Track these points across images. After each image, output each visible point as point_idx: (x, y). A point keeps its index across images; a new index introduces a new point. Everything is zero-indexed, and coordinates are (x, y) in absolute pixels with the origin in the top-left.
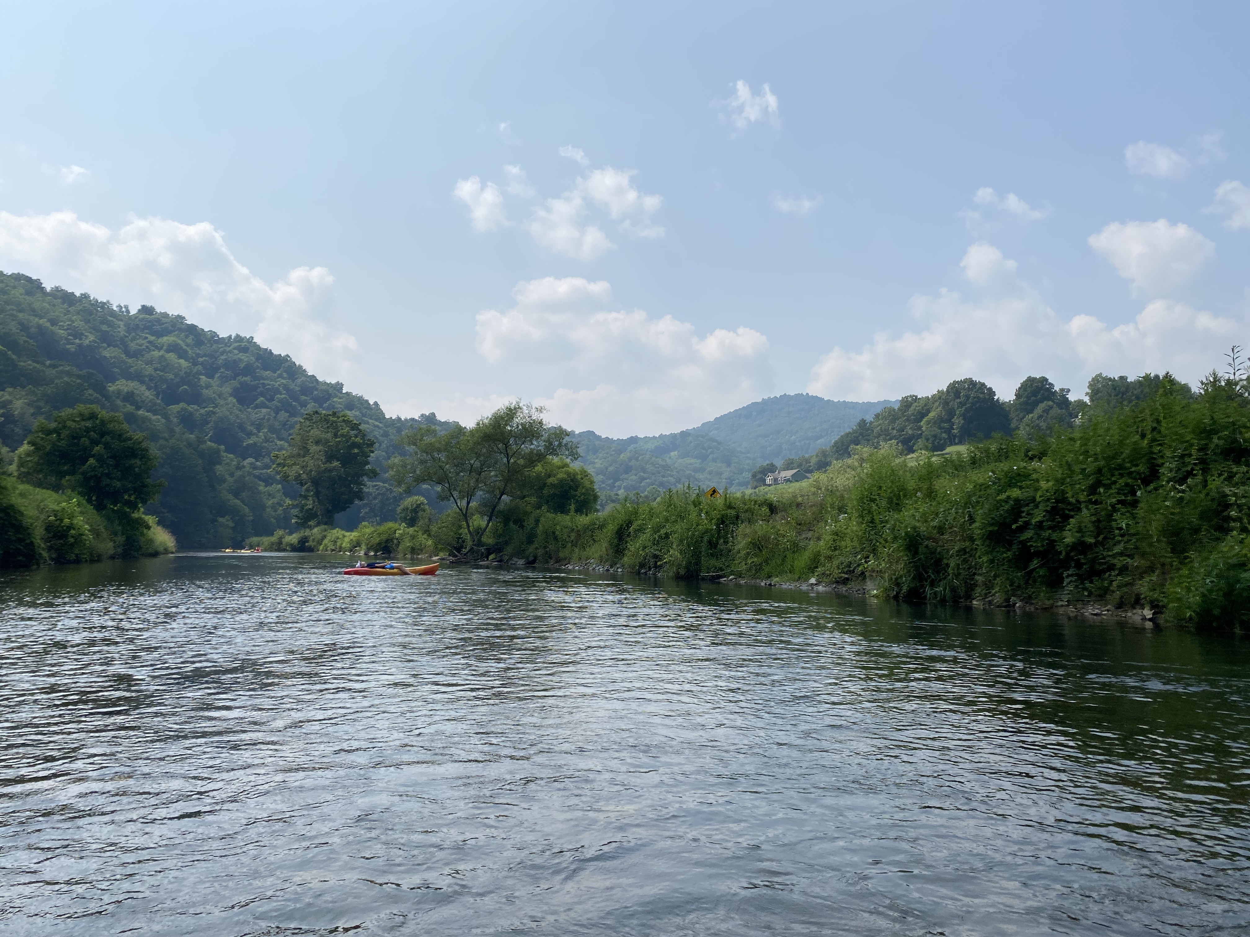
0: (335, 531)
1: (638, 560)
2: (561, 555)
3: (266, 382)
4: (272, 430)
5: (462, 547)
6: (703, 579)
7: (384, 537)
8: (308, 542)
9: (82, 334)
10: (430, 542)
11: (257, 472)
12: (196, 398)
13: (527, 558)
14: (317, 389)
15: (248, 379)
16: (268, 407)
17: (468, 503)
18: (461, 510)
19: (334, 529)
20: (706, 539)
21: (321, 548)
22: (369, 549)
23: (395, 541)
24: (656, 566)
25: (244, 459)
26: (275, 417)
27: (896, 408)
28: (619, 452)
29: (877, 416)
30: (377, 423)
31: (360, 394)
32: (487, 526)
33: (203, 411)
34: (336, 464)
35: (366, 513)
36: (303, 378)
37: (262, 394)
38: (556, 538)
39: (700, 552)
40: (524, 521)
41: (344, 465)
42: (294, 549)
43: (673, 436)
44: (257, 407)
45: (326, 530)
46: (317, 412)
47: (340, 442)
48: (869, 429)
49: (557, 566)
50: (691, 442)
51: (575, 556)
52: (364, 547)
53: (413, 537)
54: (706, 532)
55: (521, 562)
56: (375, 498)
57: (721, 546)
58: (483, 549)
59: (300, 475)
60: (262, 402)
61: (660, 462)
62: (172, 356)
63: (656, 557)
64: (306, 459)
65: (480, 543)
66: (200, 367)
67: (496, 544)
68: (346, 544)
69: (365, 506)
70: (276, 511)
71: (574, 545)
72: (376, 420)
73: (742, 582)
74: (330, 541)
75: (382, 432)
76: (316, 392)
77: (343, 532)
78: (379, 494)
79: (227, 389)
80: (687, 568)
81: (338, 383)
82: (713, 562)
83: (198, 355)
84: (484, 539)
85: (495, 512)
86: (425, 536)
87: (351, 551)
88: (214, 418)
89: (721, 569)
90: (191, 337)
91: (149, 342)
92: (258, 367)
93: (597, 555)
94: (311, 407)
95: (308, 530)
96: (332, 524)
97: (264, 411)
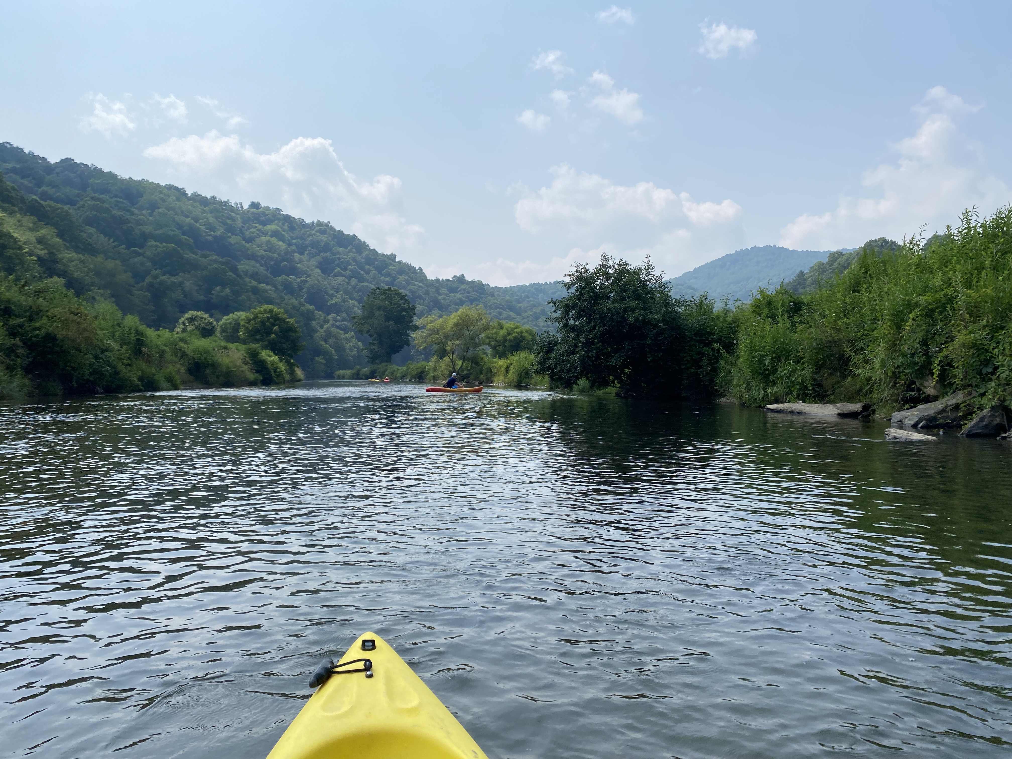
0: (392, 366)
3: (341, 256)
4: (346, 292)
7: (419, 370)
8: (375, 373)
9: (215, 228)
11: (338, 324)
12: (293, 271)
14: (377, 260)
15: (327, 255)
16: (343, 276)
19: (392, 364)
22: (411, 378)
23: (426, 373)
25: (329, 314)
26: (348, 283)
30: (421, 284)
31: (409, 262)
33: (299, 280)
34: (391, 322)
36: (367, 253)
37: (338, 266)
41: (396, 323)
44: (335, 275)
45: (386, 365)
47: (393, 308)
52: (409, 376)
55: (476, 382)
59: (369, 330)
60: (339, 272)
62: (274, 240)
64: (373, 320)
66: (294, 247)
69: (410, 351)
70: (352, 352)
72: (420, 282)
75: (424, 292)
76: (377, 262)
77: (397, 367)
79: (314, 262)
81: (392, 254)
83: (292, 238)
88: (307, 285)
90: (286, 224)
91: (258, 230)
92: (334, 245)
94: (373, 274)
95: (375, 365)
96: (390, 362)
97: (341, 278)
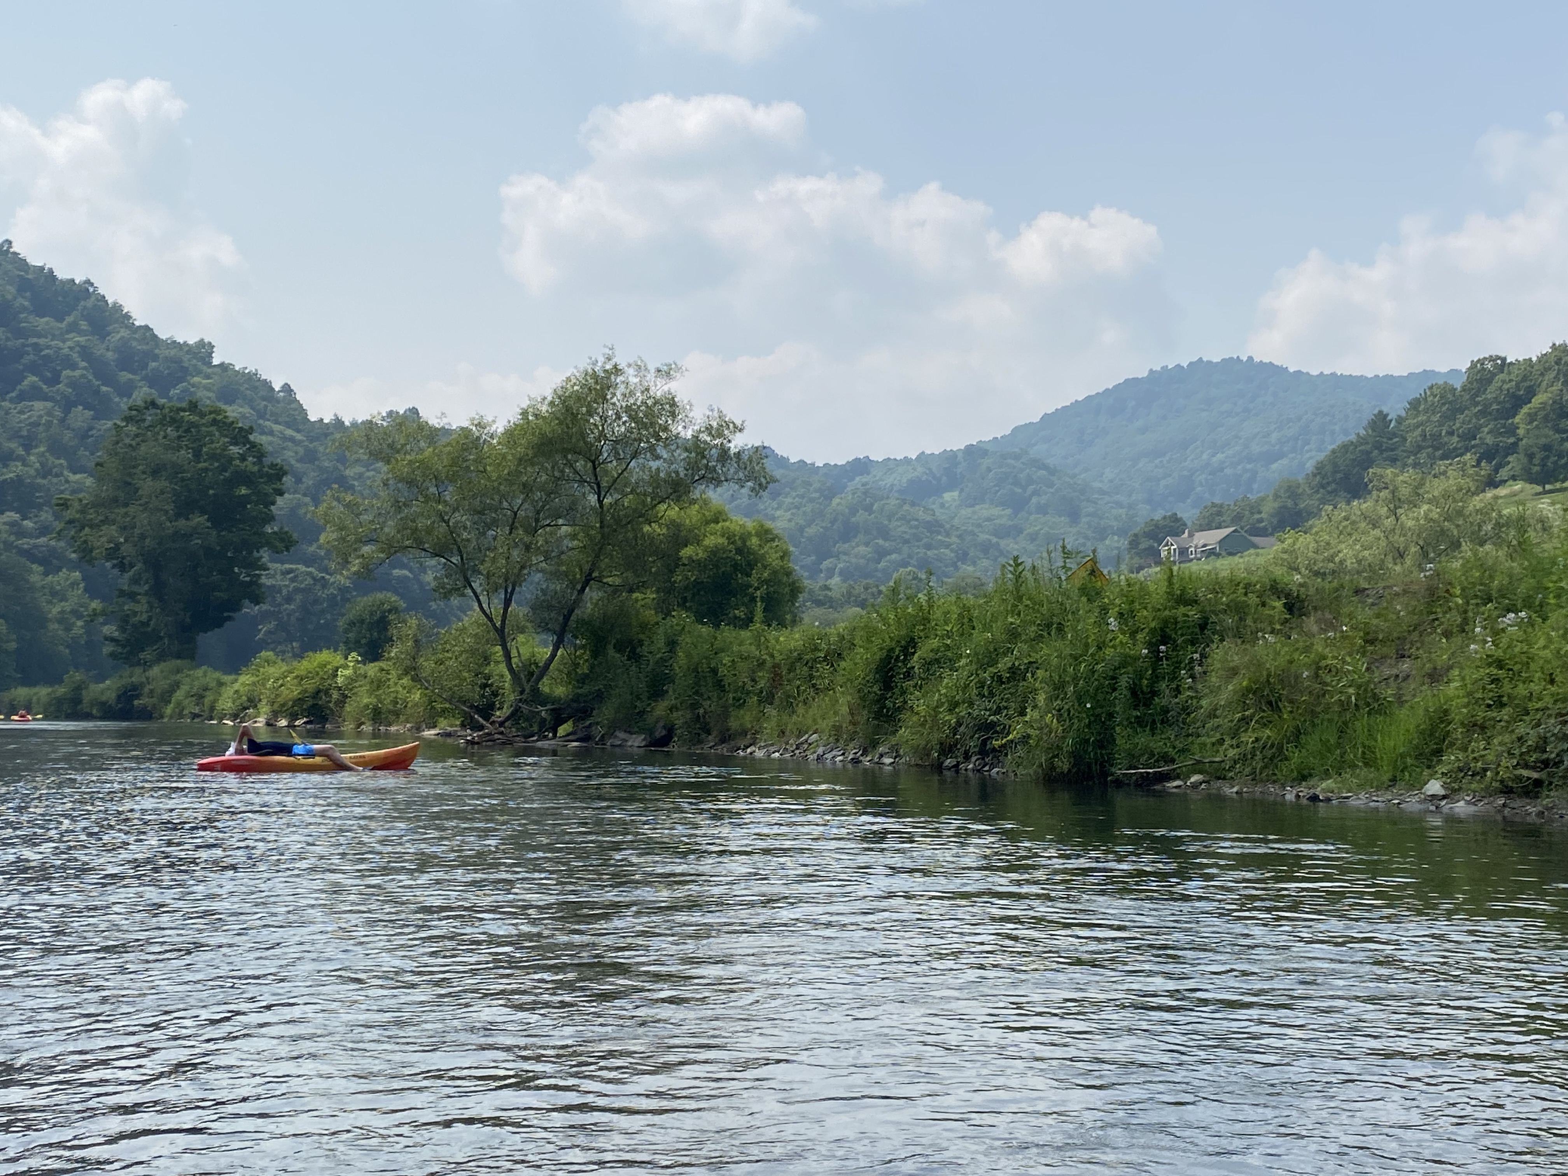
0: (199, 672)
1: (936, 737)
2: (734, 724)
3: (42, 341)
4: (57, 449)
5: (491, 707)
6: (1119, 783)
7: (310, 686)
8: (138, 697)
10: (417, 696)
11: (25, 543)
13: (651, 732)
14: (155, 358)
16: (45, 398)
17: (507, 603)
18: (490, 619)
19: (198, 666)
20: (1124, 681)
21: (168, 710)
22: (276, 714)
23: (335, 695)
24: (983, 751)
26: (62, 421)
27: (1458, 386)
28: (829, 494)
29: (1414, 405)
30: (289, 432)
31: (251, 368)
32: (553, 655)
34: (199, 520)
35: (269, 632)
36: (124, 333)
37: (33, 369)
38: (720, 685)
39: (1111, 715)
40: (641, 643)
41: (217, 522)
42: (108, 713)
43: (950, 457)
44: (21, 398)
45: (178, 671)
46: (153, 404)
47: (206, 470)
48: (1395, 435)
49: (723, 749)
50: (989, 470)
51: (769, 726)
52: (265, 709)
53: (378, 684)
54: (1126, 661)
55: (636, 742)
56: (289, 599)
57: (1165, 699)
58: (544, 712)
59: (117, 546)
60: (34, 387)
61: (921, 514)
63: (987, 728)
64: (131, 509)
65: (537, 697)
67: (576, 699)
68: (226, 703)
69: (265, 616)
70: (68, 629)
71: (768, 698)
72: (288, 425)
73: (1230, 790)
74: (189, 695)
75: (301, 450)
76: (154, 364)
77: (217, 675)
78: (297, 590)
80: (1076, 757)
81: (201, 344)
82: (1143, 739)
84: (545, 686)
85: (572, 624)
86: (405, 681)
87: (234, 717)
89: (1167, 759)
92: (24, 309)
93: (823, 725)
94: (142, 393)
95: (138, 670)
96: (192, 657)
97: (39, 406)
